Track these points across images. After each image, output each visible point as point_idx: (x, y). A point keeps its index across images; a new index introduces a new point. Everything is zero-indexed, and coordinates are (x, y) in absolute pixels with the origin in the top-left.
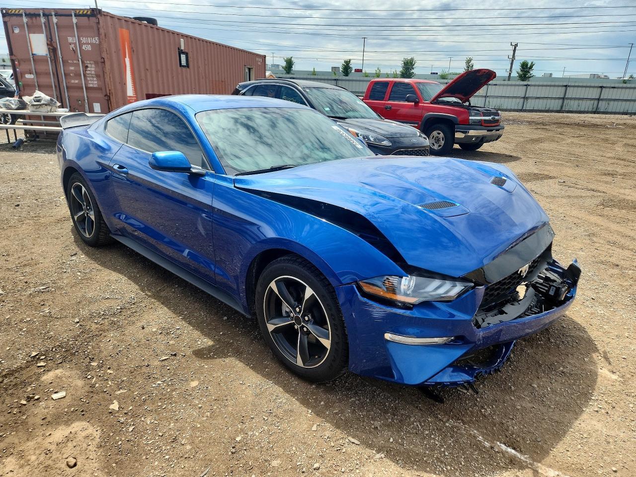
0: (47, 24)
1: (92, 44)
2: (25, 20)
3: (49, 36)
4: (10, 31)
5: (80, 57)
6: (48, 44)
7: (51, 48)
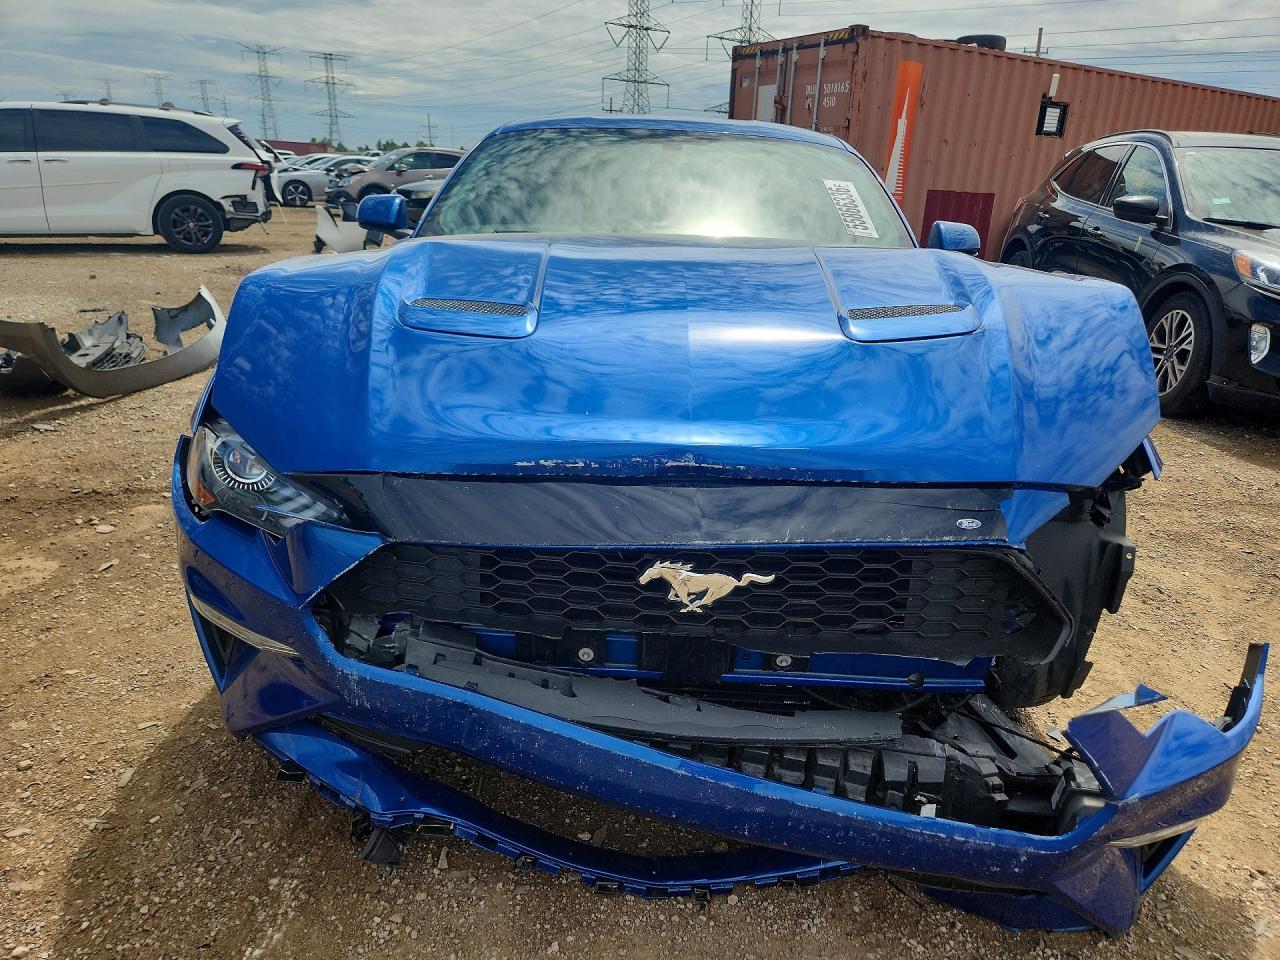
0: (784, 66)
1: (837, 95)
2: (758, 62)
3: (782, 88)
4: (738, 81)
5: (815, 120)
6: (776, 102)
7: (780, 107)
